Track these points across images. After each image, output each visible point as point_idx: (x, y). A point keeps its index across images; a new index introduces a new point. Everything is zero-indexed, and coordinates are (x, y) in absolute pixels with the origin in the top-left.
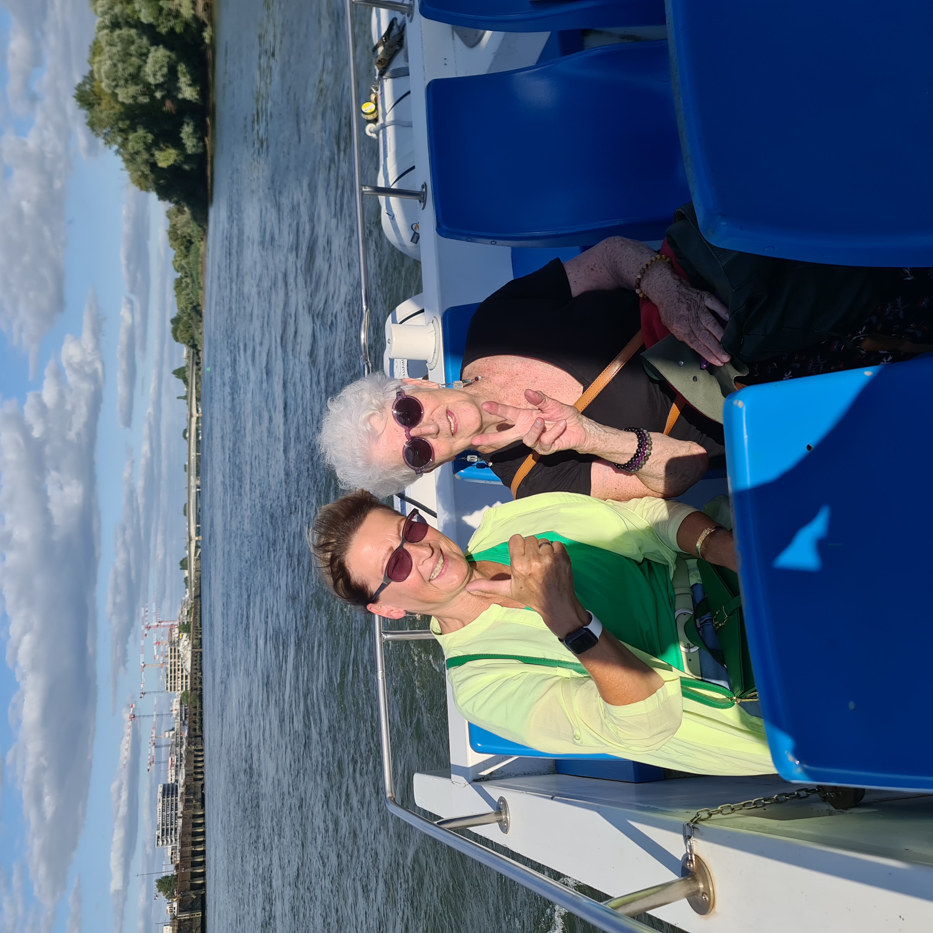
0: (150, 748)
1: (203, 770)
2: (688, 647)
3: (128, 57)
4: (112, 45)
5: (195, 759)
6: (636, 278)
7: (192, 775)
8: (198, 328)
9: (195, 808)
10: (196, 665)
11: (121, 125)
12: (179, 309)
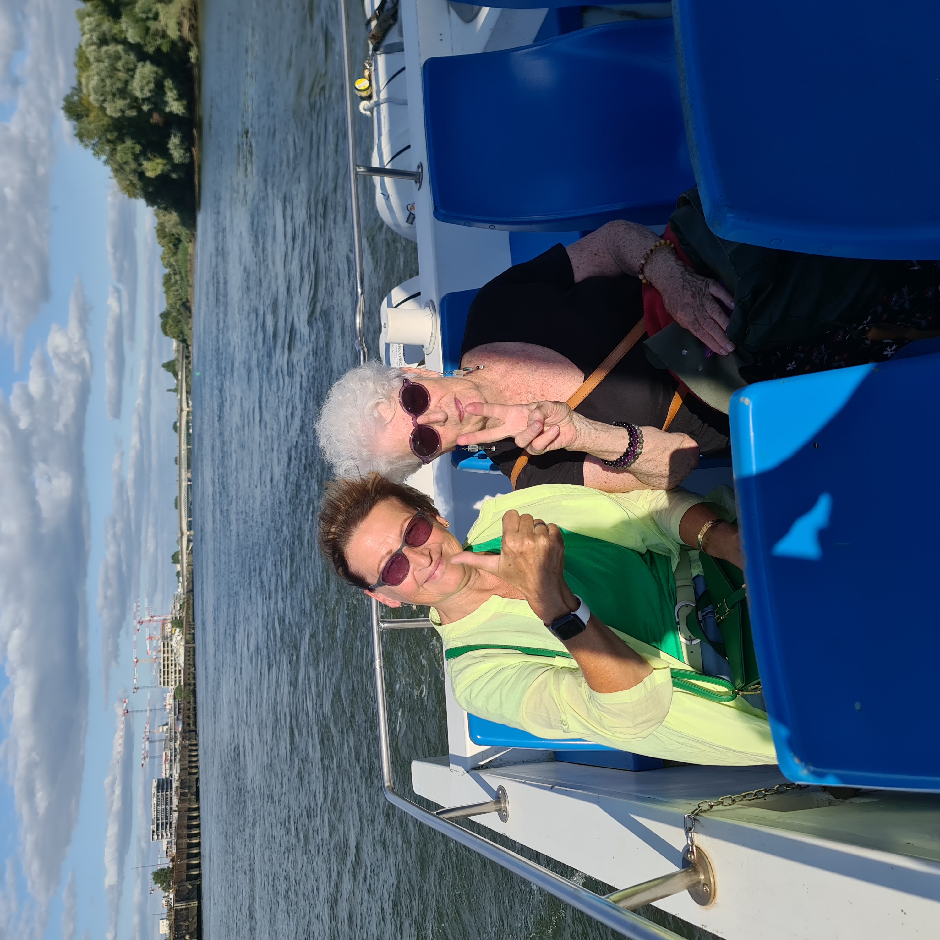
0: (143, 742)
1: (197, 764)
2: (689, 639)
3: (116, 72)
4: (99, 60)
5: (190, 753)
6: (639, 263)
7: (186, 769)
8: (187, 324)
9: (190, 801)
10: (189, 660)
11: (109, 136)
12: (168, 304)
